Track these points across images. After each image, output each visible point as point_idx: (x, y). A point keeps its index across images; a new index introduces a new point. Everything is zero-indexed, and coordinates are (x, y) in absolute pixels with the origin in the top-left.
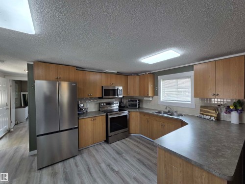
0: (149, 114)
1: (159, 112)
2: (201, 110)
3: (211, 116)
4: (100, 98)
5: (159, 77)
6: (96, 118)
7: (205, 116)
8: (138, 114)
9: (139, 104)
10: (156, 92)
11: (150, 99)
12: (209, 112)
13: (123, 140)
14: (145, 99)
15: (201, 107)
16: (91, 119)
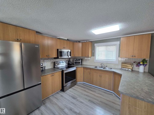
0: (90, 69)
1: (96, 67)
2: (122, 65)
3: (129, 68)
4: (55, 58)
5: (95, 44)
6: (55, 74)
7: (125, 69)
8: (82, 68)
9: (81, 62)
10: (93, 54)
11: (89, 58)
12: (127, 66)
13: (73, 88)
14: (86, 58)
15: (122, 63)
16: (51, 75)
